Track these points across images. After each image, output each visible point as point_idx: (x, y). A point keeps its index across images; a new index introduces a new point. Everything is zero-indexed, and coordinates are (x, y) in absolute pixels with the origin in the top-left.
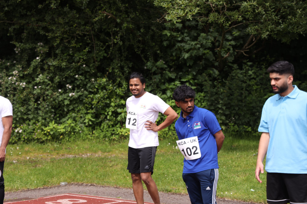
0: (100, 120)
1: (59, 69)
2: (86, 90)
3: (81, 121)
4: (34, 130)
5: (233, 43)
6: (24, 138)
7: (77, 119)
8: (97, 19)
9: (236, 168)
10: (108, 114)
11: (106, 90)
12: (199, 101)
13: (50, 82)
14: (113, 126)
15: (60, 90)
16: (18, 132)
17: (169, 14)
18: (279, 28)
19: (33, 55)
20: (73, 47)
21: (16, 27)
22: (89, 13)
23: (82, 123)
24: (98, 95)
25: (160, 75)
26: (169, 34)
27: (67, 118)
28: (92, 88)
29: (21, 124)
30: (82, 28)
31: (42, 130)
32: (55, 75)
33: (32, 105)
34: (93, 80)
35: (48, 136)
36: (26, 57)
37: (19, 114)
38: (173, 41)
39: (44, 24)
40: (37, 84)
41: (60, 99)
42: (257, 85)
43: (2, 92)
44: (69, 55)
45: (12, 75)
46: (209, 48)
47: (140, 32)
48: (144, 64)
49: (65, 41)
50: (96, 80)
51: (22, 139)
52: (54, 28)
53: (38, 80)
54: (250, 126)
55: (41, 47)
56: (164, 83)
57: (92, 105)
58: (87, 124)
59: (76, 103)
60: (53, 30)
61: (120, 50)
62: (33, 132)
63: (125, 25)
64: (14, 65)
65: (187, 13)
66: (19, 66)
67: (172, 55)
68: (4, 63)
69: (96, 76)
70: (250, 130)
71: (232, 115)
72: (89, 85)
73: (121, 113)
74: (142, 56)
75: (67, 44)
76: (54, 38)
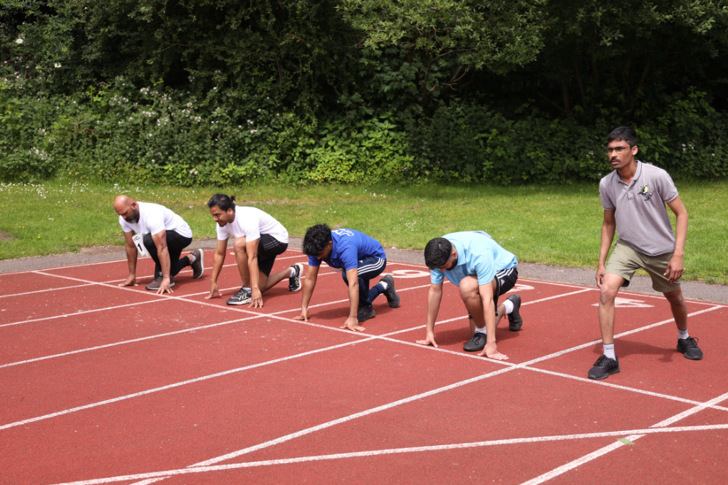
0: (286, 162)
1: (239, 101)
2: (270, 126)
3: (264, 162)
4: (211, 171)
5: (439, 75)
6: (200, 181)
7: (259, 160)
8: (283, 43)
9: (444, 219)
10: (295, 155)
11: (293, 127)
12: (400, 142)
13: (228, 117)
14: (301, 169)
15: (240, 127)
16: (193, 174)
17: (370, 37)
18: (495, 57)
19: (209, 85)
20: (255, 76)
21: (191, 51)
22: (275, 36)
23: (265, 165)
24: (283, 133)
25: (355, 111)
26: (366, 63)
27: (248, 158)
28: (276, 125)
29: (196, 164)
30: (266, 53)
31: (220, 172)
32: (235, 108)
33: (209, 142)
34: (278, 115)
35: (226, 179)
36: (201, 86)
37: (194, 153)
38: (371, 72)
39: (222, 48)
40: (214, 119)
41: (241, 135)
42: (466, 124)
43: (175, 127)
44: (251, 85)
45: (186, 108)
46: (412, 81)
47: (333, 59)
48: (336, 97)
49: (247, 68)
50: (281, 115)
51: (199, 182)
52: (234, 53)
53: (215, 114)
54: (457, 171)
55: (218, 76)
56: (360, 120)
57: (277, 144)
58: (271, 166)
59: (259, 141)
60: (232, 55)
61: (309, 80)
62: (210, 174)
63: (316, 50)
64: (187, 96)
65: (391, 37)
66: (194, 97)
67: (369, 88)
68: (177, 93)
69: (281, 111)
70: (457, 176)
71: (438, 158)
72: (273, 121)
73: (310, 155)
74: (335, 87)
75: (248, 72)
76: (235, 65)
